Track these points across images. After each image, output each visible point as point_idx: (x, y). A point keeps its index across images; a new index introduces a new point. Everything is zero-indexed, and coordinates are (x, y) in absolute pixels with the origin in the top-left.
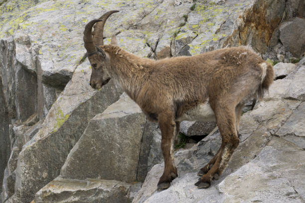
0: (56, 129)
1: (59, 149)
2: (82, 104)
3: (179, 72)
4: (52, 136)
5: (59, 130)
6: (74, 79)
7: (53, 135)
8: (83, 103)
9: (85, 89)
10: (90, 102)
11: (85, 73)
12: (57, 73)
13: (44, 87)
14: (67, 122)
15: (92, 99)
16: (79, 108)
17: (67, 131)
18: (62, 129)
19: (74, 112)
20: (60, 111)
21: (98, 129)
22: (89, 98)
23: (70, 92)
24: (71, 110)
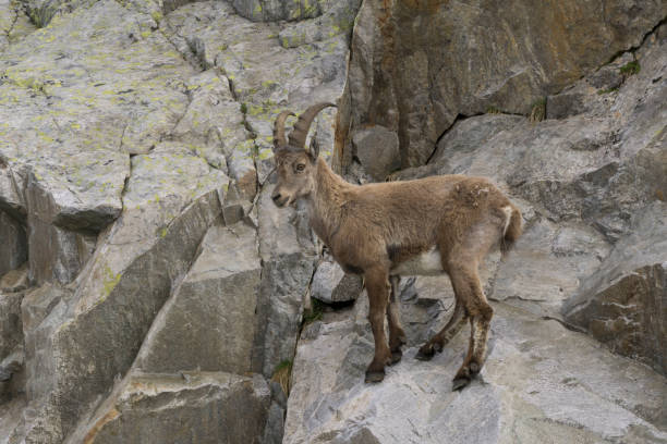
0: (104, 298)
1: (110, 328)
2: (139, 258)
3: (394, 205)
4: (98, 307)
5: (108, 298)
6: (127, 218)
7: (100, 306)
8: (141, 257)
9: (143, 236)
10: (150, 254)
11: (142, 211)
12: (91, 211)
13: (59, 232)
14: (119, 286)
15: (154, 250)
16: (135, 263)
17: (121, 300)
18: (112, 297)
19: (129, 271)
20: (109, 270)
21: (193, 295)
22: (149, 248)
23: (121, 240)
24: (123, 267)
